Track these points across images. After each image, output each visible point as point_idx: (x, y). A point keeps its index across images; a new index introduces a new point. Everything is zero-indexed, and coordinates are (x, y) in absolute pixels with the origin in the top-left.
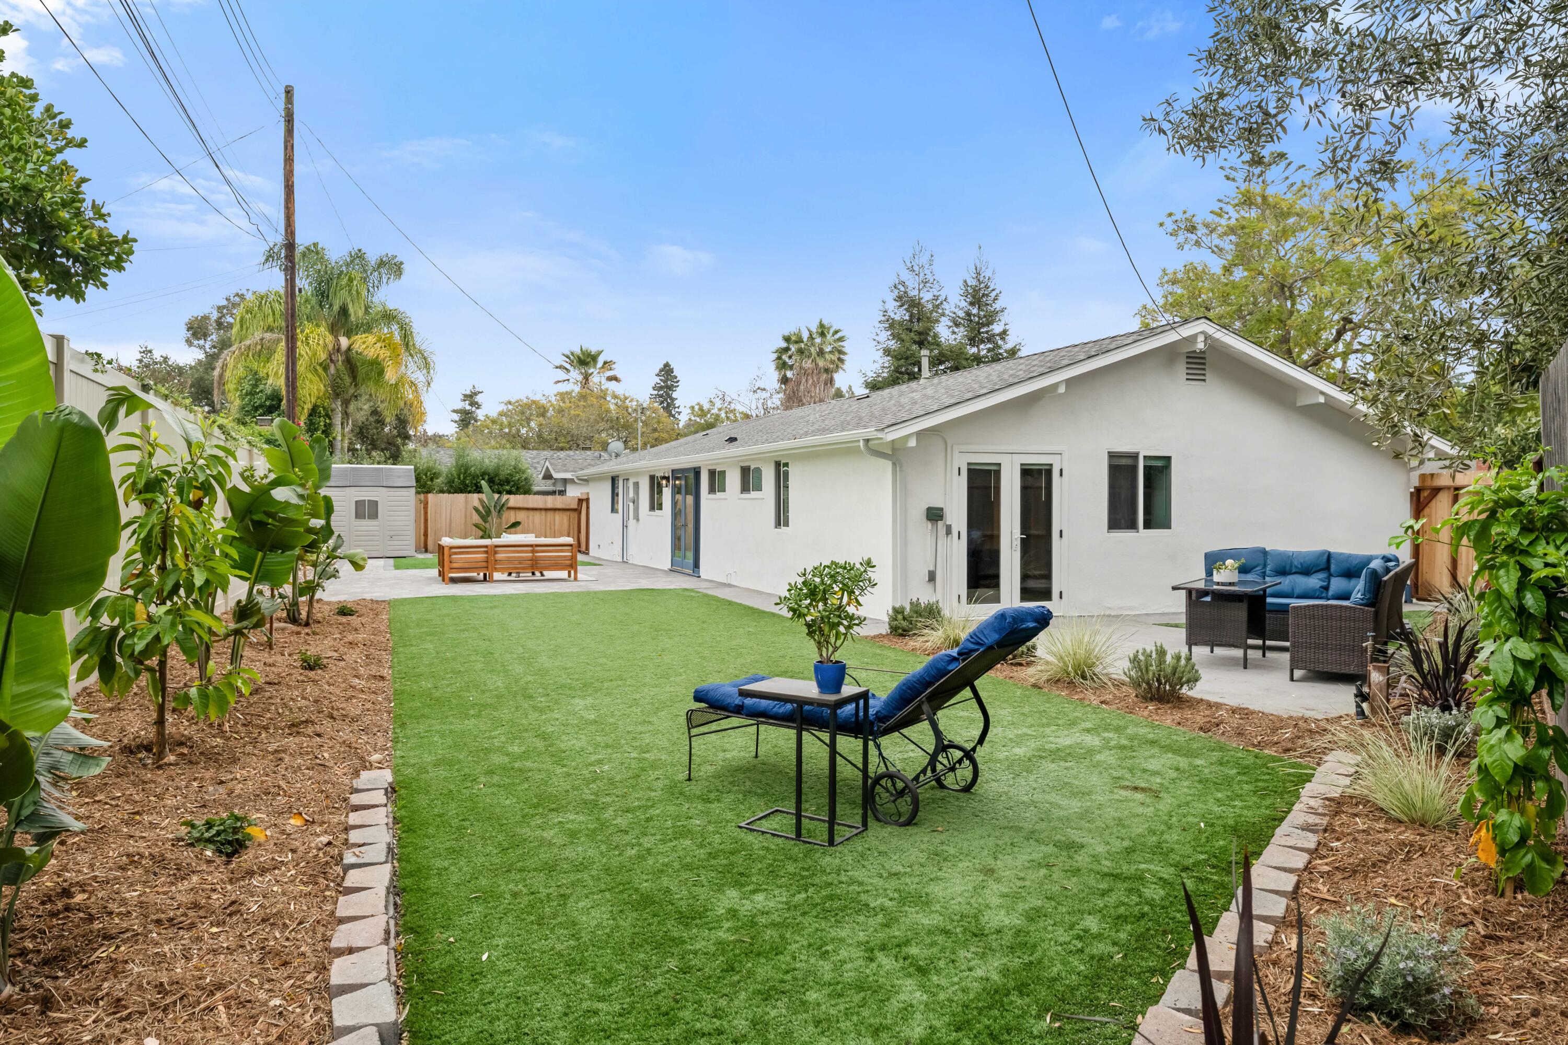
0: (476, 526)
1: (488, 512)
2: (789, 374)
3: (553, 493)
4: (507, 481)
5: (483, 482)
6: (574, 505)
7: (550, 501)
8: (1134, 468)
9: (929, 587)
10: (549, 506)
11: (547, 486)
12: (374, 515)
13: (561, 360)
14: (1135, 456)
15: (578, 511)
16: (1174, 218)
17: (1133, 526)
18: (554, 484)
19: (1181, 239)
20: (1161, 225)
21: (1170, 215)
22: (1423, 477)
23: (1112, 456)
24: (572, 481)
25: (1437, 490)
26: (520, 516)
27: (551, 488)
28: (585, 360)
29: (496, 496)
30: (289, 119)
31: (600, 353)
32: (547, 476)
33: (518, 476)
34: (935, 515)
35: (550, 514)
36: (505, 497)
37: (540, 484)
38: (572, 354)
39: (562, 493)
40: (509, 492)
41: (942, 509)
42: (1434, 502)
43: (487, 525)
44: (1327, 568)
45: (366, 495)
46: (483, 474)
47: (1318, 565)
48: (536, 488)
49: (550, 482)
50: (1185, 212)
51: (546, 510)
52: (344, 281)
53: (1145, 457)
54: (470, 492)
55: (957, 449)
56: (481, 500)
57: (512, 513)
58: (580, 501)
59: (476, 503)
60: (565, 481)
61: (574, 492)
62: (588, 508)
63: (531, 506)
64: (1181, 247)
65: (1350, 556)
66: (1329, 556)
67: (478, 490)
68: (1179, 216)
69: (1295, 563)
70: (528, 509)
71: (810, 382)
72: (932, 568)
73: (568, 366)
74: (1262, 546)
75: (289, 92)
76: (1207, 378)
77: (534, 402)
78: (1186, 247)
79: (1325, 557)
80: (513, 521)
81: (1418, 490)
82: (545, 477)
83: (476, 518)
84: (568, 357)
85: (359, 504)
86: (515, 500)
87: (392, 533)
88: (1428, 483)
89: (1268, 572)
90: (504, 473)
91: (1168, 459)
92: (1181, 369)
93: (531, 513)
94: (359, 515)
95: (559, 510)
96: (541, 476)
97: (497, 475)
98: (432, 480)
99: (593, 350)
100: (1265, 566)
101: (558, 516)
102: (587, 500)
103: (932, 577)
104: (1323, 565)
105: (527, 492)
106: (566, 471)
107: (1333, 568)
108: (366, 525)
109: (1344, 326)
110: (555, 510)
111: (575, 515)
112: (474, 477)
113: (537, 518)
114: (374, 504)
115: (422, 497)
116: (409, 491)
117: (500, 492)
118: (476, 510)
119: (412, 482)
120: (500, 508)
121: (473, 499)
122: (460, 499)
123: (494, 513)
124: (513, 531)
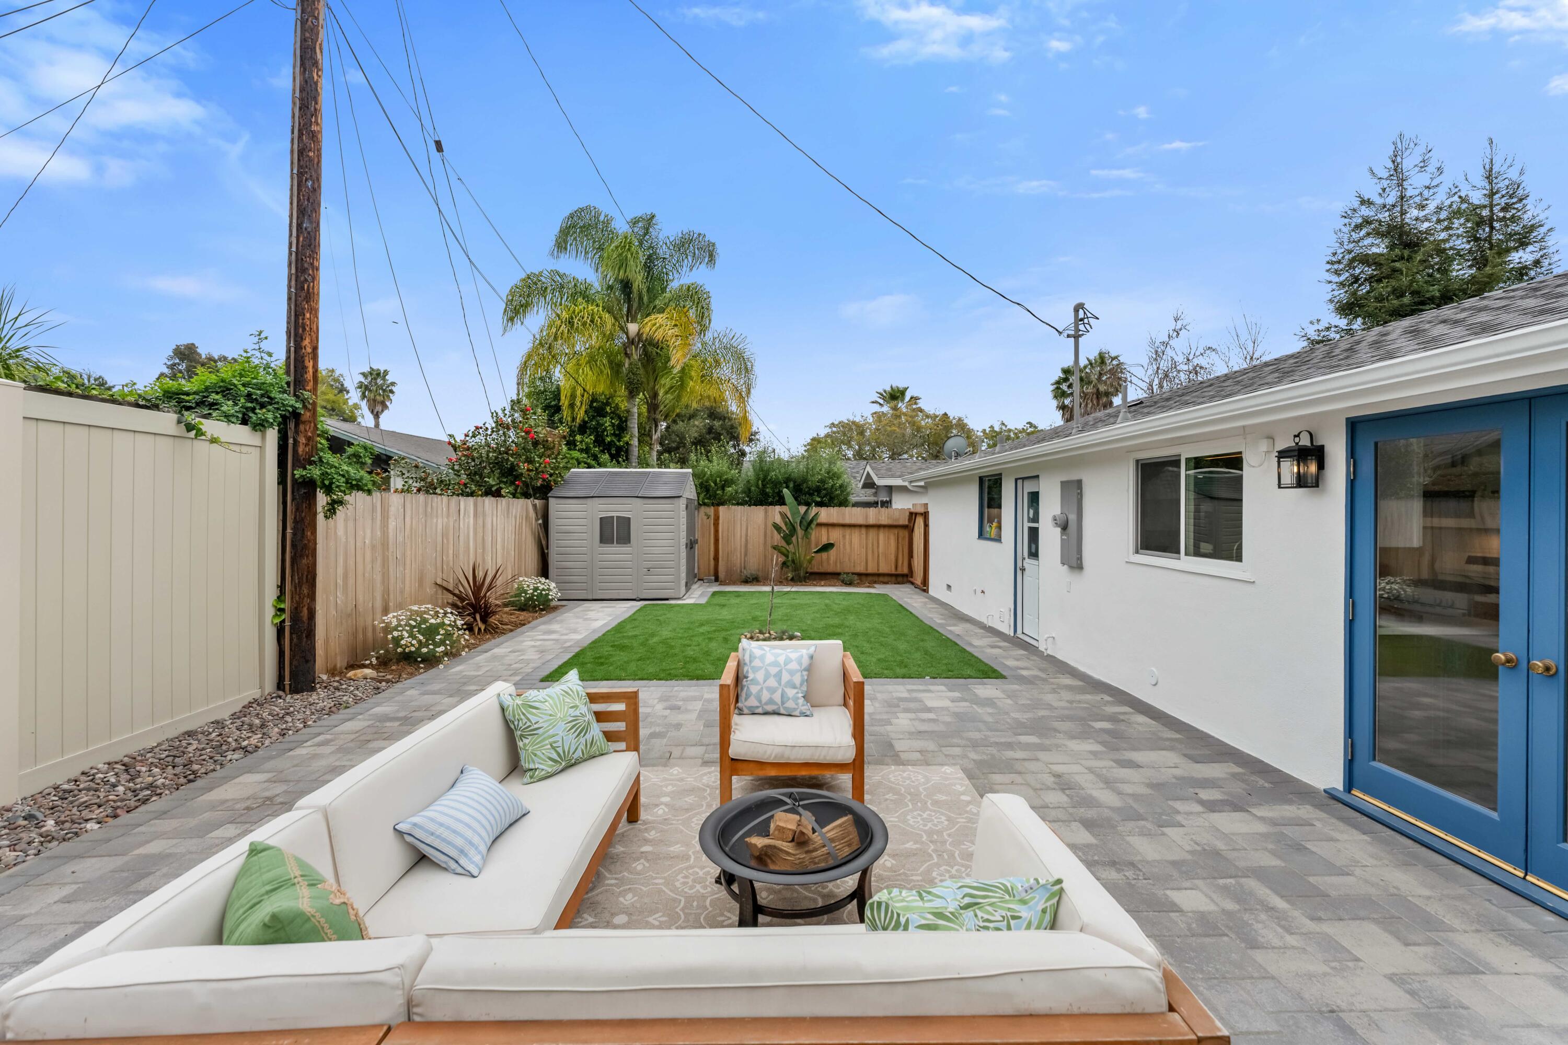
0: (775, 547)
1: (793, 530)
2: (1067, 401)
3: (875, 504)
4: (818, 490)
5: (785, 491)
6: (904, 521)
7: (873, 516)
10: (871, 521)
11: (866, 496)
12: (625, 539)
13: (876, 397)
15: (909, 528)
18: (875, 494)
24: (903, 489)
26: (835, 536)
27: (872, 499)
28: (895, 395)
29: (803, 509)
31: (906, 389)
32: (869, 484)
33: (831, 482)
35: (872, 533)
36: (814, 510)
37: (858, 493)
38: (885, 391)
39: (887, 504)
40: (820, 504)
43: (791, 548)
45: (615, 509)
46: (787, 481)
48: (853, 499)
49: (870, 491)
51: (868, 527)
54: (771, 504)
56: (783, 516)
57: (824, 531)
58: (913, 515)
59: (778, 520)
60: (890, 489)
61: (902, 504)
62: (926, 525)
63: (847, 521)
67: (781, 502)
70: (844, 526)
71: (1090, 405)
73: (881, 401)
77: (854, 422)
80: (824, 541)
82: (866, 486)
83: (777, 538)
84: (881, 394)
85: (605, 523)
86: (826, 514)
87: (650, 564)
90: (814, 479)
93: (848, 531)
94: (605, 539)
95: (884, 526)
96: (860, 485)
97: (805, 480)
98: (723, 488)
99: (901, 386)
101: (882, 535)
102: (925, 515)
105: (843, 503)
106: (893, 476)
108: (615, 552)
110: (879, 527)
111: (905, 533)
112: (776, 484)
113: (856, 538)
114: (625, 523)
115: (711, 511)
116: (682, 503)
117: (808, 504)
118: (777, 527)
119: (690, 491)
120: (808, 524)
121: (775, 513)
122: (758, 513)
123: (800, 532)
124: (824, 555)
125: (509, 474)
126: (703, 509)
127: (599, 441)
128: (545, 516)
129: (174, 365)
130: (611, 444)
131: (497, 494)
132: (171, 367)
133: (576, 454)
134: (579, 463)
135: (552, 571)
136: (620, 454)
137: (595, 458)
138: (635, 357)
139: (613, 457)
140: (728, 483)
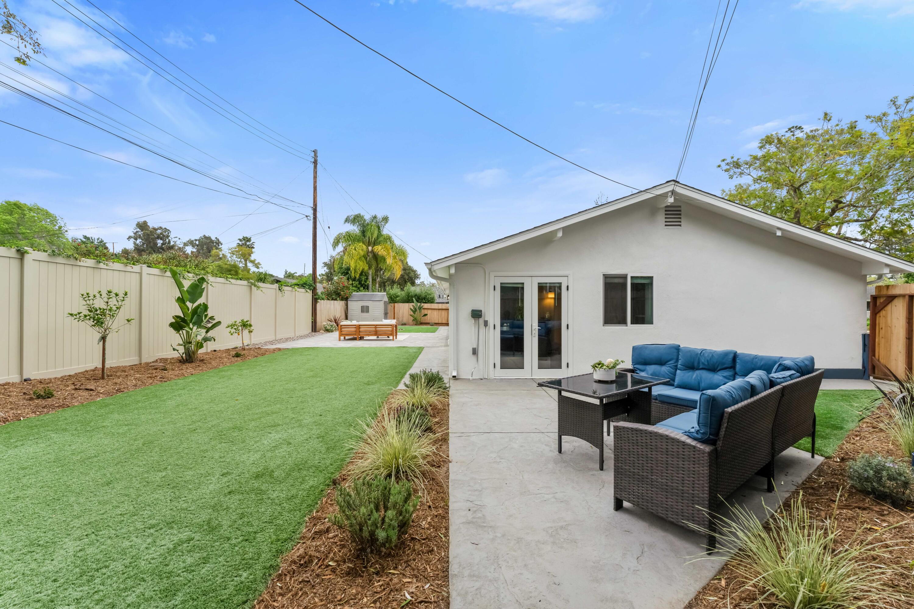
0: (411, 315)
1: (416, 310)
4: (425, 299)
5: (414, 299)
8: (625, 285)
9: (474, 358)
10: (440, 308)
11: (440, 300)
12: (368, 311)
14: (625, 277)
16: (726, 162)
17: (623, 321)
19: (731, 173)
20: (719, 166)
21: (723, 160)
22: (879, 288)
23: (606, 277)
25: (892, 298)
26: (429, 312)
29: (419, 304)
30: (315, 163)
33: (429, 297)
34: (476, 314)
35: (440, 311)
36: (423, 304)
40: (426, 303)
41: (481, 311)
42: (889, 307)
43: (415, 315)
44: (733, 367)
45: (365, 304)
47: (724, 364)
50: (732, 158)
51: (439, 309)
52: (369, 227)
53: (632, 277)
55: (492, 275)
56: (413, 306)
57: (425, 310)
59: (411, 307)
63: (433, 308)
64: (731, 177)
65: (756, 357)
66: (735, 356)
67: (413, 302)
68: (729, 160)
69: (703, 360)
72: (475, 347)
74: (677, 343)
75: (315, 152)
76: (682, 224)
78: (735, 176)
79: (731, 356)
80: (425, 313)
81: (874, 298)
83: (411, 313)
85: (362, 307)
86: (426, 306)
87: (374, 318)
88: (884, 292)
89: (679, 366)
90: (423, 295)
91: (651, 278)
92: (661, 218)
93: (433, 311)
94: (362, 311)
96: (438, 297)
97: (420, 296)
100: (677, 360)
103: (475, 352)
104: (729, 364)
105: (432, 302)
107: (738, 367)
108: (365, 315)
109: (837, 206)
110: (442, 309)
112: (412, 297)
113: (435, 312)
114: (368, 307)
115: (393, 304)
116: (382, 303)
117: (421, 303)
118: (411, 309)
119: (386, 299)
120: (420, 308)
121: (411, 305)
122: (406, 305)
123: (418, 311)
124: (424, 317)
125: (338, 294)
126: (390, 304)
127: (360, 283)
128: (347, 305)
129: (137, 232)
130: (364, 284)
131: (336, 300)
132: (135, 233)
133: (354, 288)
134: (355, 291)
135: (349, 317)
136: (366, 288)
137: (359, 288)
138: (371, 256)
139: (364, 288)
140: (398, 296)
